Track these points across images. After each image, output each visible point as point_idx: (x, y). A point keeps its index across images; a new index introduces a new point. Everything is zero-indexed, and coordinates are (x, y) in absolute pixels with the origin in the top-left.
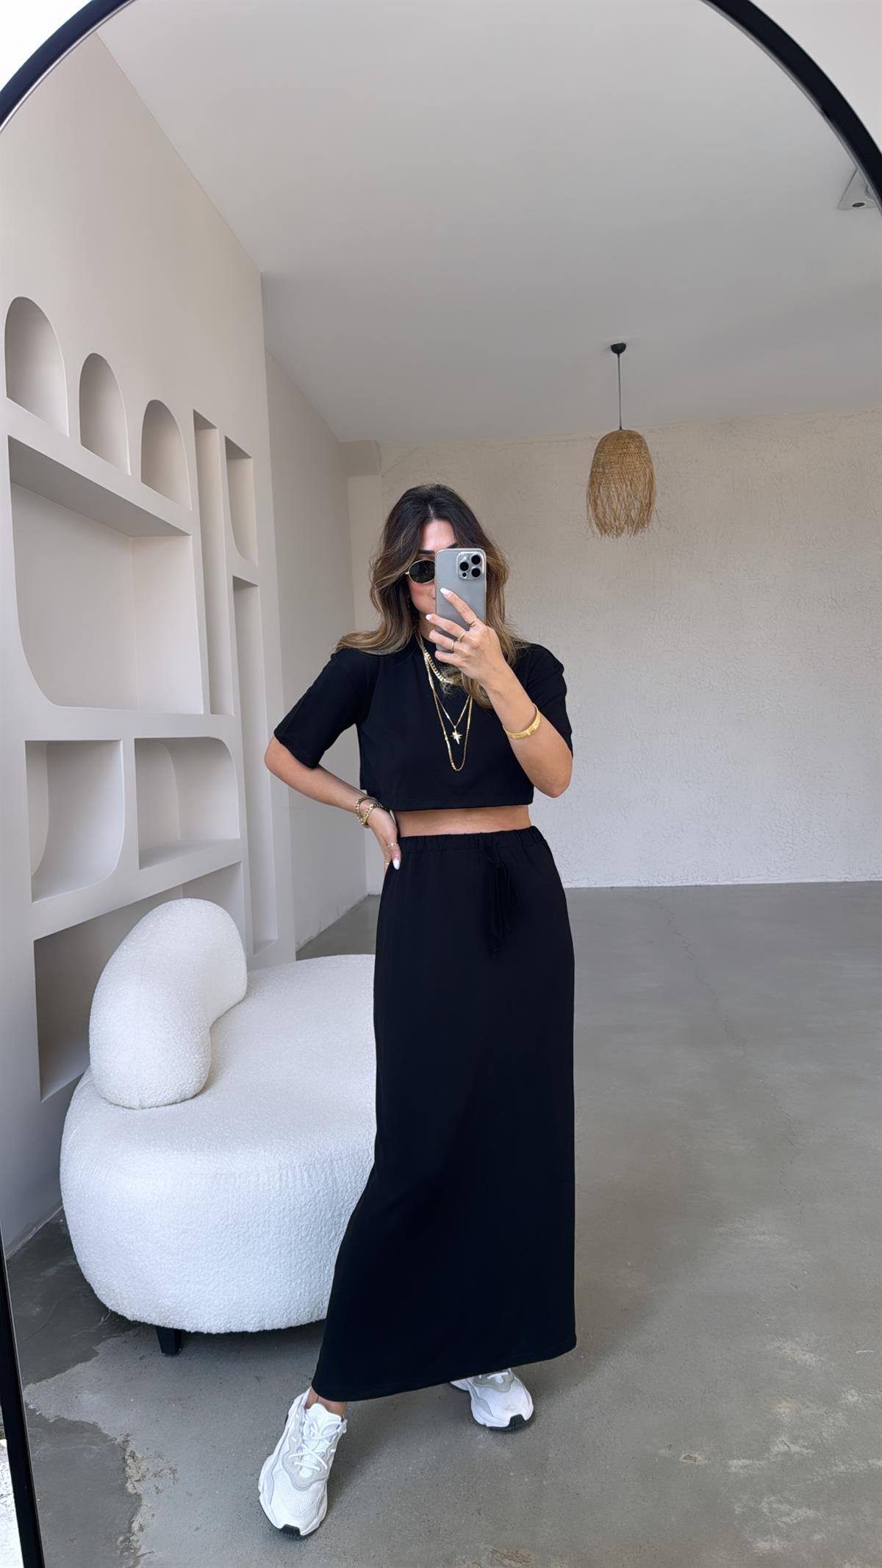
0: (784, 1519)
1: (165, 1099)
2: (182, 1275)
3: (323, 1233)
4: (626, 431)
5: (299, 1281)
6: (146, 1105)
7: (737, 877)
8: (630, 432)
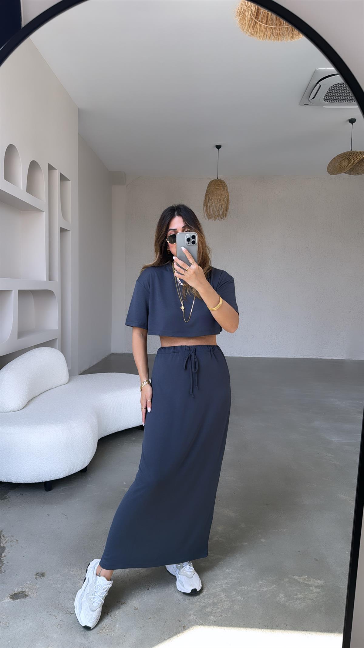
0: (211, 558)
4: (219, 180)
7: (254, 354)
8: (221, 180)
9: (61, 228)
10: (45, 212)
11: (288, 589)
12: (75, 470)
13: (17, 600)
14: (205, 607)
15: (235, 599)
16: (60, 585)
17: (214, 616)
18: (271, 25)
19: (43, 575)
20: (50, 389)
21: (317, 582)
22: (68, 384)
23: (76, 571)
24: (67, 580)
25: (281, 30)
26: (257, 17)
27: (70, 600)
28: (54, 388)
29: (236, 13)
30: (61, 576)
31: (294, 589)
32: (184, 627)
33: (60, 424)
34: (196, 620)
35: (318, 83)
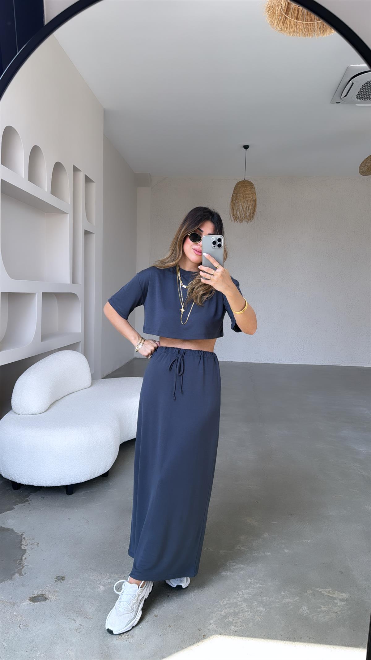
0: (233, 567)
7: (281, 361)
8: (248, 181)
9: (85, 230)
10: (69, 215)
11: (311, 601)
12: (96, 474)
13: (37, 603)
14: (226, 617)
15: (256, 610)
16: (80, 590)
17: (235, 626)
18: (302, 21)
19: (63, 578)
20: (73, 393)
21: (342, 595)
22: (91, 388)
23: (96, 576)
24: (87, 585)
25: (312, 26)
26: (287, 12)
27: (89, 605)
28: (77, 391)
29: (265, 8)
30: (81, 581)
31: (318, 601)
32: (204, 636)
33: (82, 428)
34: (217, 629)
35: (350, 80)
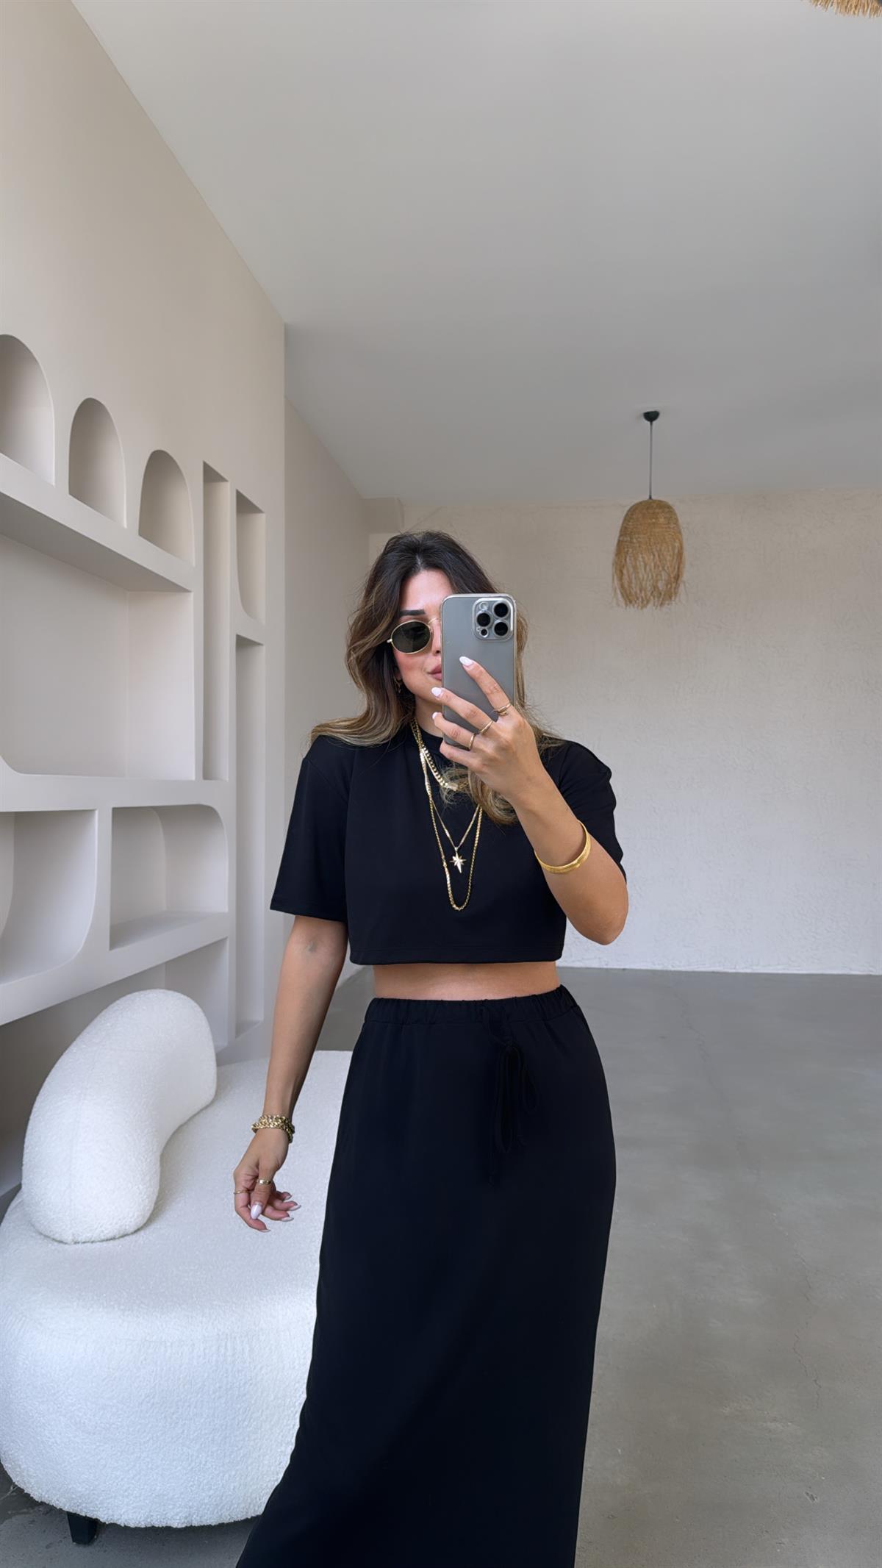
1: (102, 1234)
2: (99, 1458)
3: (264, 1417)
4: (655, 501)
5: (233, 1473)
6: (79, 1239)
8: (660, 501)
9: (238, 637)
10: (192, 594)
